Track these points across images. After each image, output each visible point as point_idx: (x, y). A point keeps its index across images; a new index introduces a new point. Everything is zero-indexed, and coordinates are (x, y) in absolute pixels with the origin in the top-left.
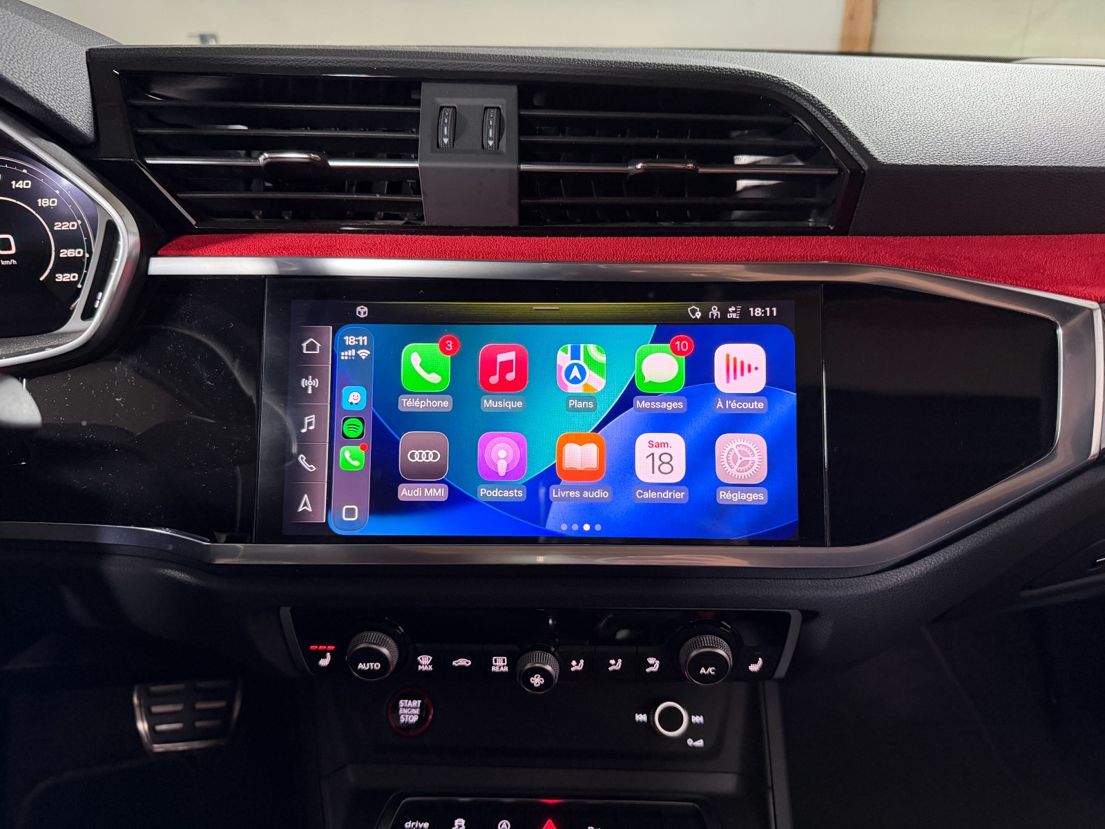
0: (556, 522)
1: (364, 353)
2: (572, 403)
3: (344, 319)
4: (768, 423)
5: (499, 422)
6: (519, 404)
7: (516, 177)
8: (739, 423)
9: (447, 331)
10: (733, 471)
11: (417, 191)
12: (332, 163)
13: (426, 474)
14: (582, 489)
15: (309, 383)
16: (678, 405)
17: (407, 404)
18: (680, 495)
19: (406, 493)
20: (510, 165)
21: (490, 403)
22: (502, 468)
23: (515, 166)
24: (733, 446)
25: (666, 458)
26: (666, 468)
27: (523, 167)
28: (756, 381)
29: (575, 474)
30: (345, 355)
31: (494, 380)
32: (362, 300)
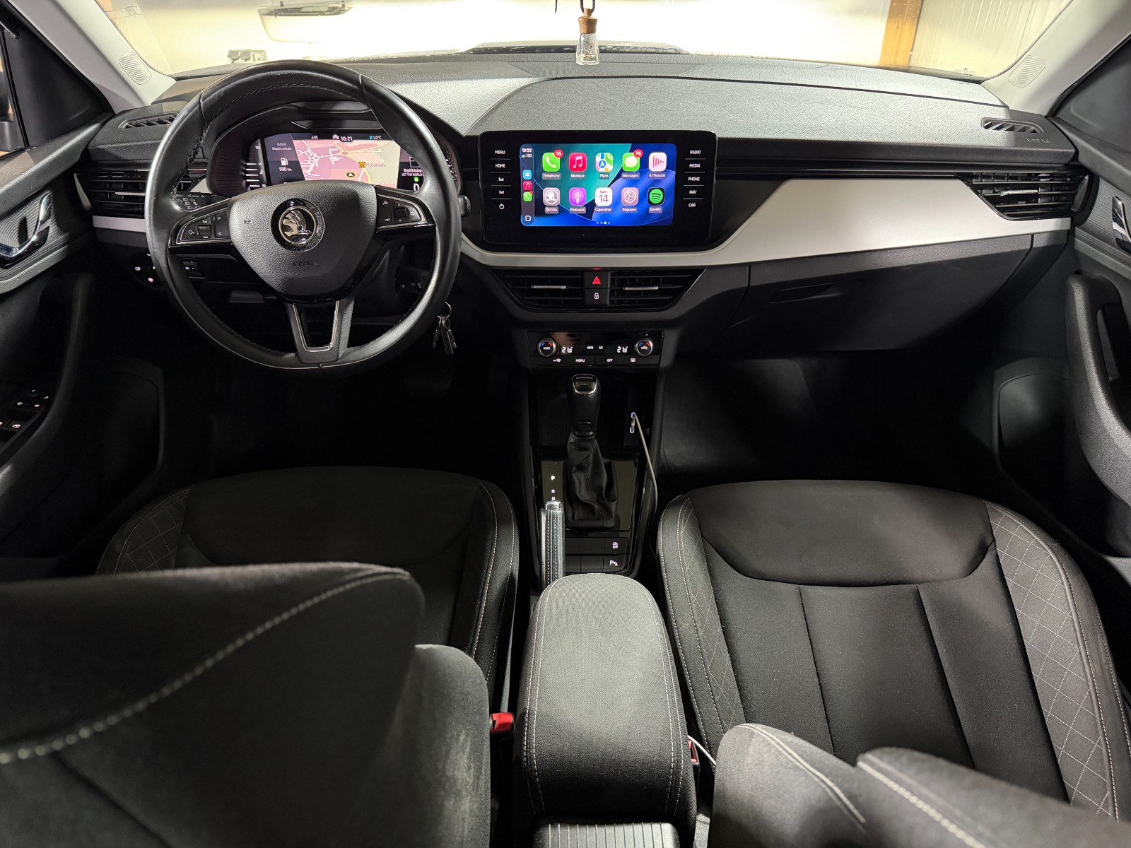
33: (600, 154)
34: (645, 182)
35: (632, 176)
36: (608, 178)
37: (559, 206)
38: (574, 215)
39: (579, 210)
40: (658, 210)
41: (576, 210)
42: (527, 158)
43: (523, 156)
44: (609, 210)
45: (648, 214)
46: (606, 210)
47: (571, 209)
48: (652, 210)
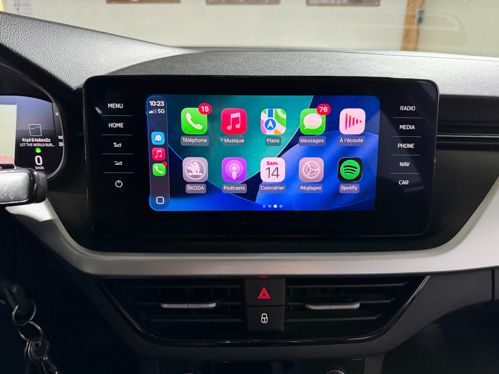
33: (267, 110)
34: (333, 149)
35: (314, 141)
36: (279, 144)
37: (206, 183)
38: (229, 196)
39: (237, 188)
40: (354, 188)
41: (232, 188)
42: (156, 115)
43: (150, 112)
44: (281, 188)
45: (337, 194)
46: (276, 188)
47: (225, 187)
48: (344, 188)
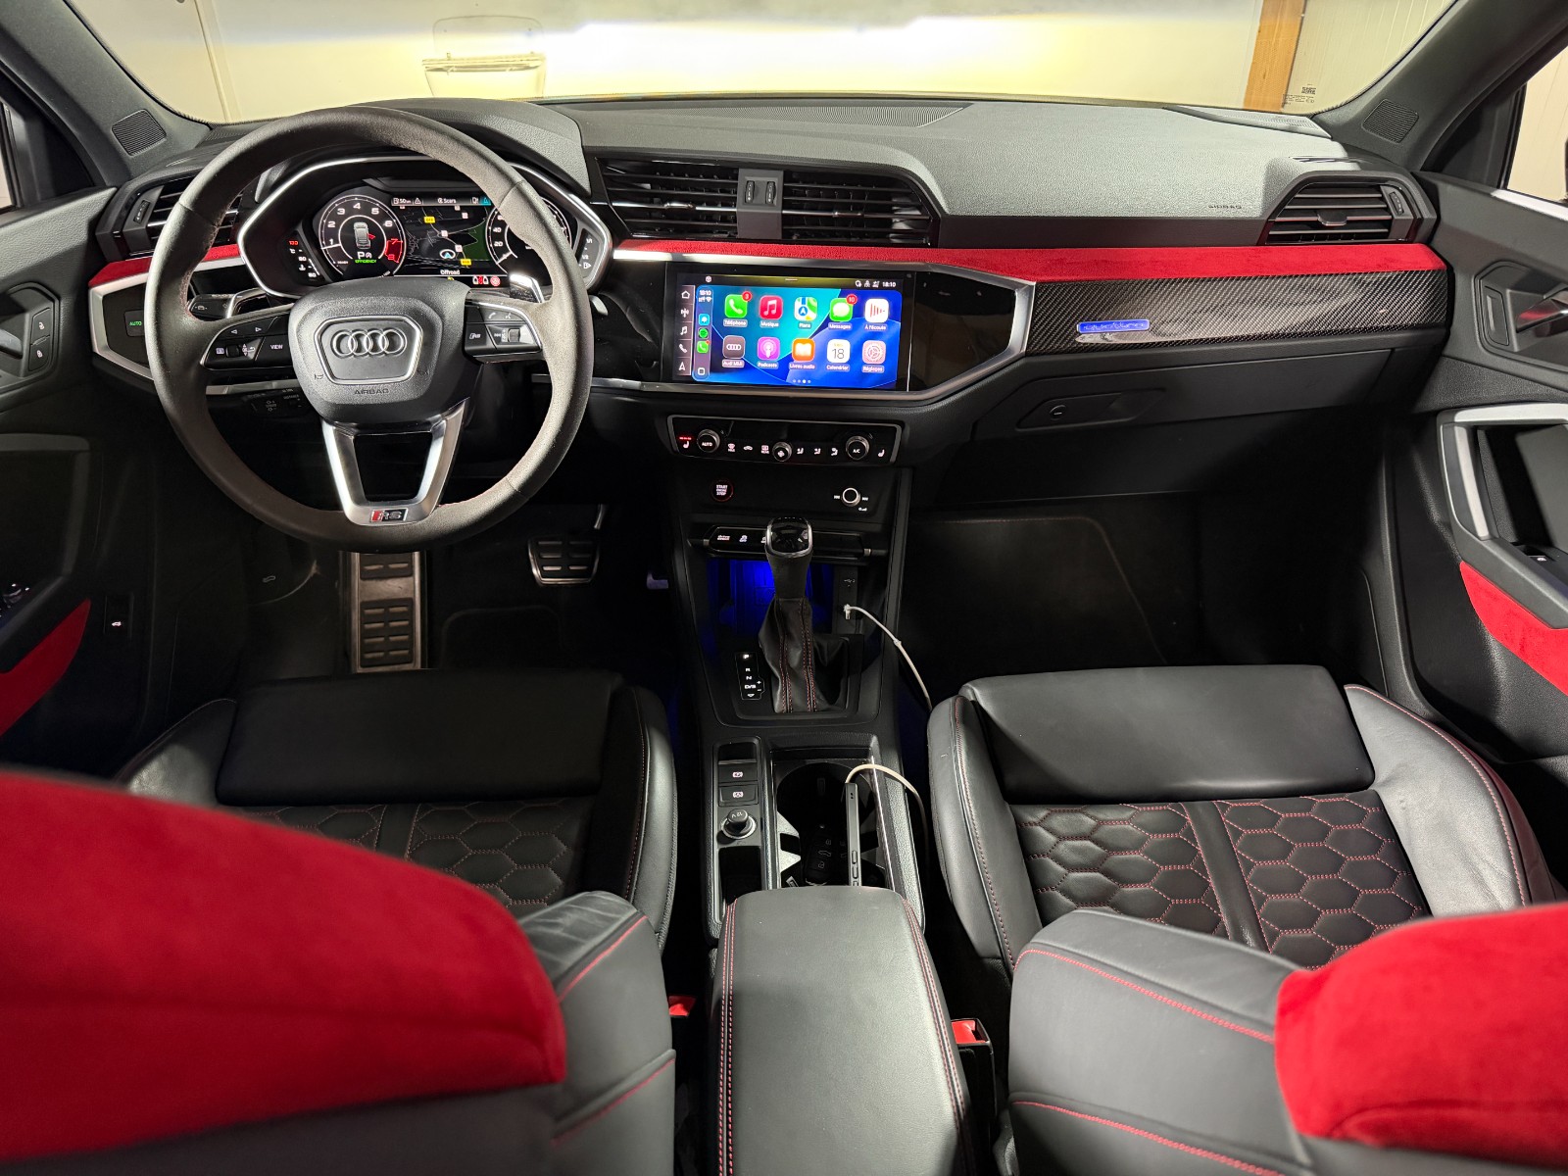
0: (791, 379)
1: (709, 299)
2: (801, 325)
3: (700, 283)
4: (887, 337)
5: (768, 332)
6: (777, 325)
7: (780, 217)
8: (874, 336)
9: (747, 290)
10: (870, 358)
11: (735, 222)
12: (698, 208)
13: (734, 355)
14: (803, 364)
15: (684, 312)
16: (849, 327)
17: (727, 323)
18: (846, 368)
19: (726, 364)
20: (778, 211)
21: (764, 324)
22: (768, 354)
23: (780, 212)
24: (871, 346)
25: (841, 351)
26: (841, 356)
27: (784, 212)
28: (884, 316)
29: (800, 358)
30: (700, 300)
31: (766, 313)
32: (709, 273)
